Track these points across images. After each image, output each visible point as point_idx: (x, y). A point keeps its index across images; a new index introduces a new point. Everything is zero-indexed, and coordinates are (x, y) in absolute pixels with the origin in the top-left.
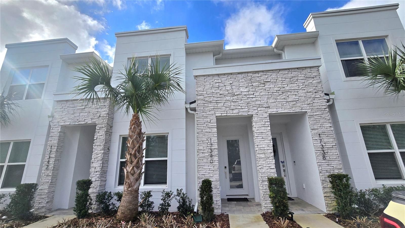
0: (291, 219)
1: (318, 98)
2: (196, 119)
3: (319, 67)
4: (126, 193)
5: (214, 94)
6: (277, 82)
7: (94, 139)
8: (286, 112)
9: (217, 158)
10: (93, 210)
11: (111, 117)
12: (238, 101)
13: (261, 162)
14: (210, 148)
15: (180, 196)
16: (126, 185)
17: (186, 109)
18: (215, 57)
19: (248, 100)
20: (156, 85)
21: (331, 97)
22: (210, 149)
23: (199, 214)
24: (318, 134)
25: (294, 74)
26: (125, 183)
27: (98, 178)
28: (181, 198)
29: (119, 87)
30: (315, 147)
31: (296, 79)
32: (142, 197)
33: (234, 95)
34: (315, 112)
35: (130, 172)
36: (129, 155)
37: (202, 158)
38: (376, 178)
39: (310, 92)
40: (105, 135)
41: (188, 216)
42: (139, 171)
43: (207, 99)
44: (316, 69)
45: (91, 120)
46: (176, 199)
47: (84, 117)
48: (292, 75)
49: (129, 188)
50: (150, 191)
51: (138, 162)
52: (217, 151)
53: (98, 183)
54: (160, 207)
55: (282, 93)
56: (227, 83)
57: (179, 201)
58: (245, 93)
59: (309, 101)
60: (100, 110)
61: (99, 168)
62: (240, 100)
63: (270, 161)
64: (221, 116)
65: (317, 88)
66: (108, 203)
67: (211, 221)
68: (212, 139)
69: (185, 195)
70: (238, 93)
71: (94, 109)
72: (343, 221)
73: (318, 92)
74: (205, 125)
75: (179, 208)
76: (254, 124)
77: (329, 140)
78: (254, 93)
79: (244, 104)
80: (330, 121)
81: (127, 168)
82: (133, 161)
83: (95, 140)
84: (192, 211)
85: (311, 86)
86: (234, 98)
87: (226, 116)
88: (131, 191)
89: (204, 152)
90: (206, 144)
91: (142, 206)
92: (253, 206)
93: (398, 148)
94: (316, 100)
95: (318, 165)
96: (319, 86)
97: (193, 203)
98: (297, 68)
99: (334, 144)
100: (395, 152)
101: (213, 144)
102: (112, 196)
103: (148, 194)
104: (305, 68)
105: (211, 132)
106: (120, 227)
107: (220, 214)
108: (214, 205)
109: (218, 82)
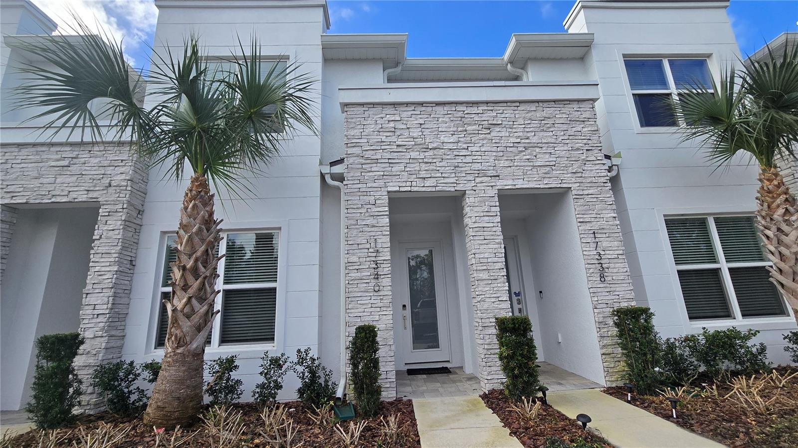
0: (543, 401)
1: (592, 162)
2: (343, 197)
3: (594, 100)
4: (169, 359)
5: (384, 143)
6: (515, 126)
7: (93, 238)
8: (531, 188)
9: (389, 280)
10: (85, 408)
11: (141, 189)
12: (435, 161)
13: (481, 288)
14: (374, 259)
15: (304, 364)
16: (170, 342)
17: (323, 176)
18: (387, 71)
19: (456, 161)
20: (252, 111)
21: (615, 161)
22: (374, 261)
23: (348, 402)
24: (592, 232)
25: (548, 112)
26: (167, 336)
27: (102, 329)
28: (306, 368)
29: (156, 111)
30: (586, 257)
31: (551, 121)
32: (214, 371)
33: (427, 148)
34: (586, 188)
35: (182, 311)
36: (179, 270)
37: (356, 282)
38: (691, 318)
39: (578, 149)
40: (122, 230)
41: (322, 407)
42: (205, 308)
43: (368, 154)
44: (587, 105)
45: (86, 192)
46: (295, 372)
47: (66, 185)
48: (544, 114)
49: (178, 349)
50: (233, 357)
51: (202, 287)
52: (389, 265)
53: (102, 343)
54: (258, 392)
55: (524, 149)
56: (414, 122)
57: (301, 374)
58: (451, 146)
59: (575, 166)
60: (109, 170)
61: (105, 307)
62: (440, 160)
63: (499, 285)
64: (399, 192)
65: (590, 142)
66: (128, 388)
67: (376, 414)
68: (379, 241)
69: (317, 362)
70: (435, 145)
71: (94, 168)
72: (641, 399)
73: (591, 150)
74: (363, 211)
75: (301, 392)
76: (467, 210)
77: (612, 244)
78: (468, 147)
79: (447, 168)
80: (614, 207)
81: (175, 301)
82: (190, 284)
83: (96, 242)
84: (331, 396)
85: (580, 137)
86: (426, 154)
87: (410, 191)
88: (184, 355)
89: (361, 267)
90: (366, 250)
91: (211, 391)
92: (460, 381)
93: (726, 261)
94: (589, 165)
95: (590, 293)
96: (594, 138)
97: (333, 379)
98: (554, 102)
99: (621, 252)
100: (720, 269)
101: (381, 250)
102: (137, 372)
103: (229, 364)
104: (569, 102)
105: (377, 225)
106: (150, 441)
107: (395, 400)
108: (382, 381)
109: (393, 119)
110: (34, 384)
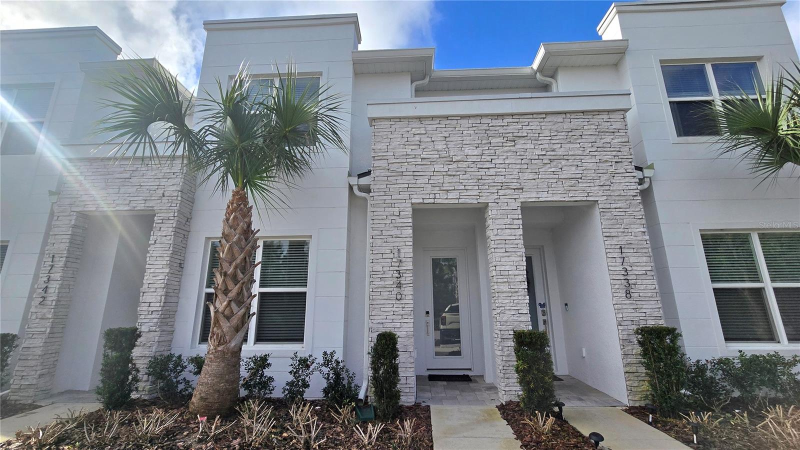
0: (559, 416)
1: (620, 175)
2: (370, 209)
3: (626, 110)
4: (211, 356)
5: (410, 157)
6: (540, 138)
7: (150, 243)
8: (556, 201)
9: (411, 289)
10: (141, 394)
11: (189, 200)
12: (458, 173)
13: (502, 300)
14: (397, 269)
15: (330, 366)
16: (212, 340)
17: (351, 187)
18: (414, 84)
19: (479, 173)
20: (287, 130)
21: (647, 173)
22: (397, 271)
23: (369, 403)
24: (619, 246)
25: (576, 123)
26: (210, 335)
27: (155, 325)
28: (331, 370)
29: (204, 130)
30: (611, 272)
31: (578, 133)
32: (249, 367)
33: (452, 161)
34: (613, 202)
35: (223, 313)
36: (221, 276)
37: (379, 290)
38: (727, 339)
39: (606, 161)
40: (173, 236)
41: (344, 407)
42: (243, 310)
43: (393, 167)
44: (619, 116)
45: (144, 202)
46: (321, 373)
47: (128, 195)
48: (572, 126)
49: (218, 346)
50: (266, 355)
51: (240, 293)
52: (411, 275)
53: (155, 337)
54: (287, 389)
55: (549, 162)
56: (438, 137)
57: (326, 376)
58: (474, 159)
59: (602, 179)
60: (163, 182)
61: (158, 304)
62: (464, 173)
63: (520, 298)
64: (423, 203)
65: (619, 154)
66: (176, 378)
67: (394, 419)
68: (402, 251)
69: (341, 365)
70: (459, 158)
71: (151, 180)
72: (662, 421)
73: (621, 162)
74: (388, 222)
75: (326, 391)
76: (489, 222)
77: (640, 260)
78: (492, 159)
79: (471, 181)
80: (644, 221)
81: (217, 304)
82: (230, 289)
83: (151, 246)
84: (354, 397)
85: (608, 149)
86: (450, 167)
87: (434, 203)
88: (224, 352)
89: (384, 276)
90: (390, 260)
91: (247, 386)
92: (480, 390)
93: (771, 280)
94: (618, 178)
95: (615, 309)
96: (624, 150)
97: (356, 381)
98: (583, 113)
99: (650, 268)
100: (764, 288)
101: (404, 260)
102: (184, 365)
103: (262, 362)
104: (598, 113)
105: (401, 236)
106: (195, 428)
107: (413, 405)
108: (402, 386)
109: (418, 132)
110: (102, 370)
